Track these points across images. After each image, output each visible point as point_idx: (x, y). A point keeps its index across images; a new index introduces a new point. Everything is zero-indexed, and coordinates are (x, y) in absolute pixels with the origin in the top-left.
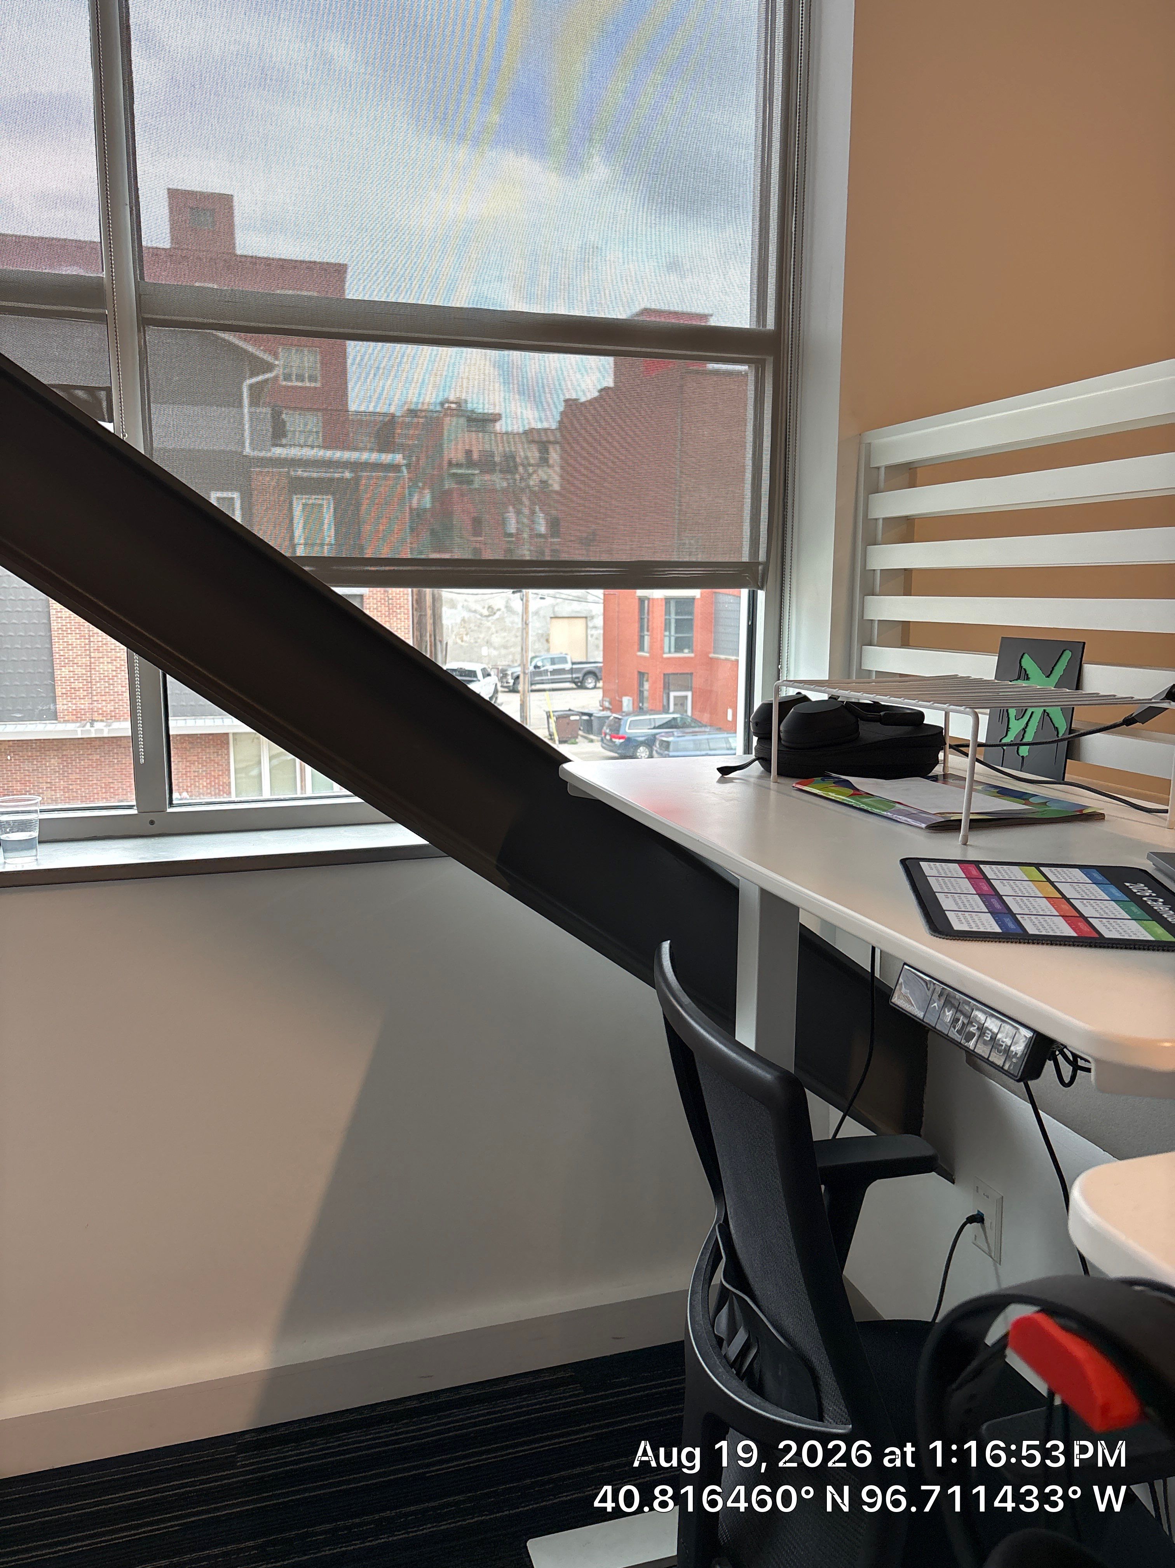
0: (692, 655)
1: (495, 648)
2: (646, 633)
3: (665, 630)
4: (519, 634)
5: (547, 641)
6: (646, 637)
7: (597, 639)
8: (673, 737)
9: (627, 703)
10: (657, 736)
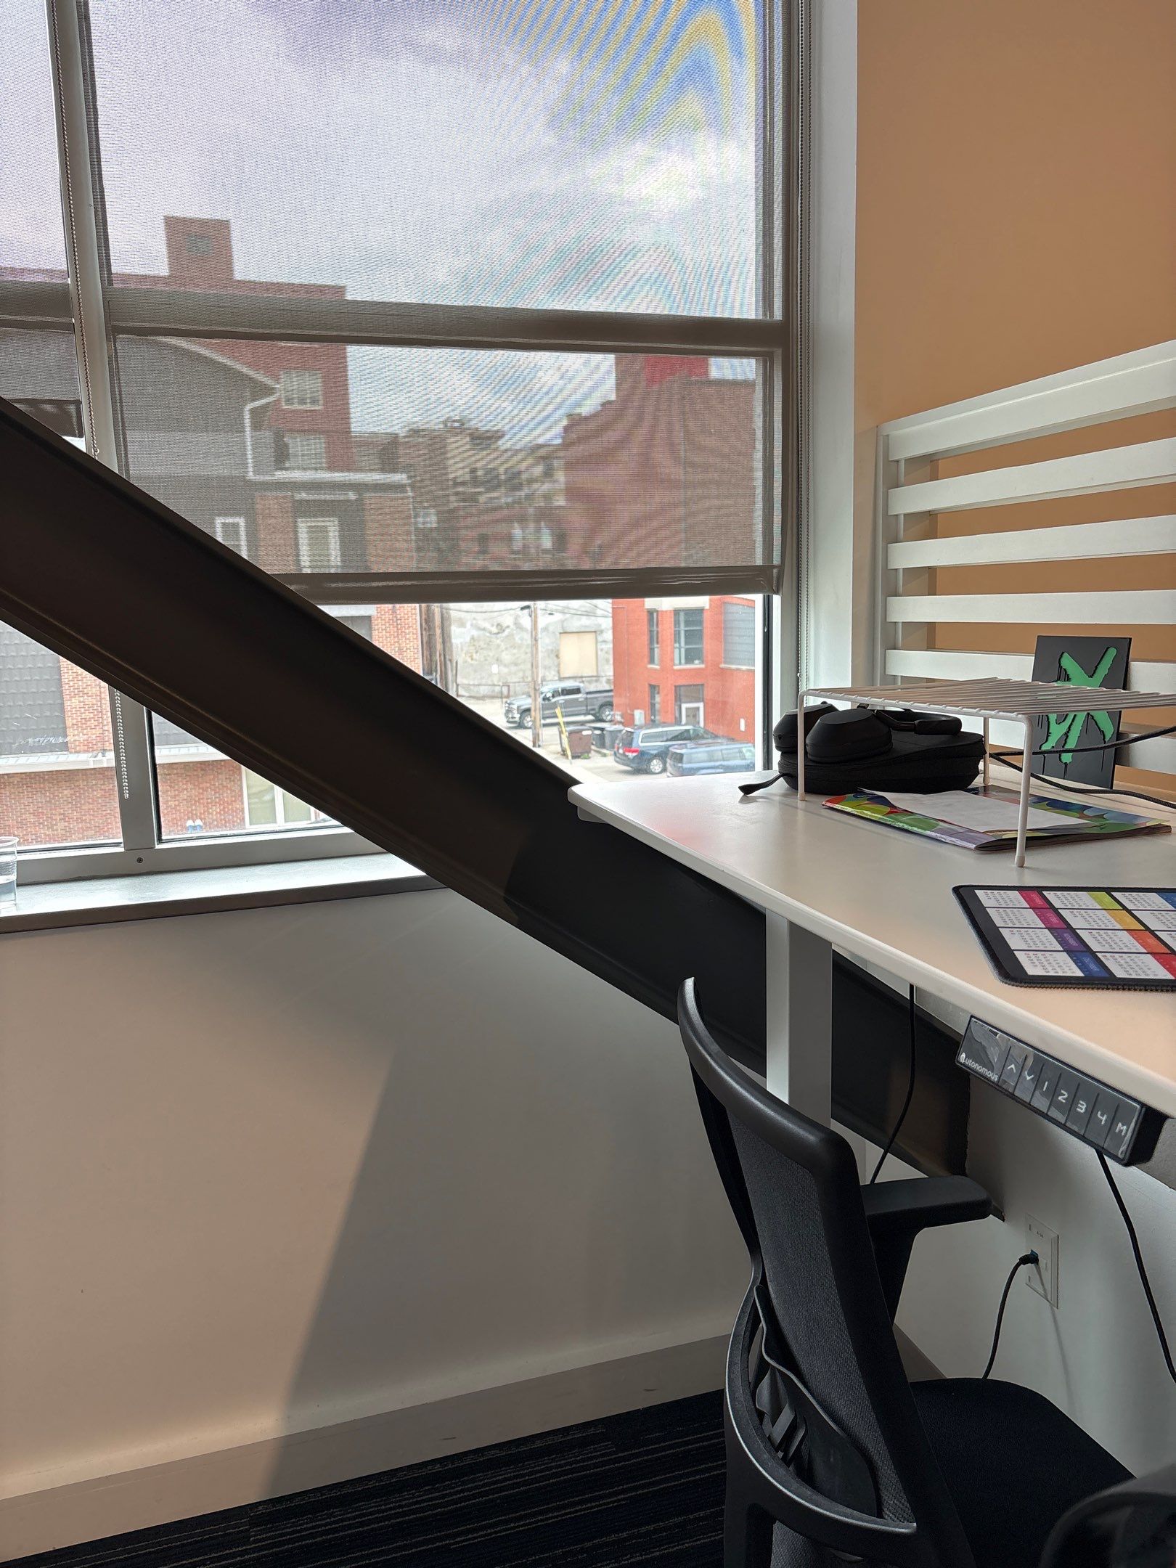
0: (703, 666)
1: (505, 666)
2: (656, 645)
3: (675, 642)
4: (529, 650)
5: (557, 656)
6: (656, 649)
7: (606, 653)
8: (685, 749)
9: (639, 716)
10: (671, 749)
